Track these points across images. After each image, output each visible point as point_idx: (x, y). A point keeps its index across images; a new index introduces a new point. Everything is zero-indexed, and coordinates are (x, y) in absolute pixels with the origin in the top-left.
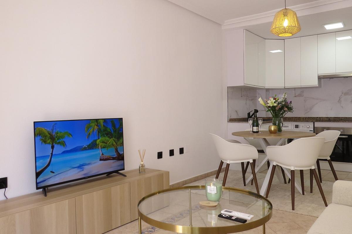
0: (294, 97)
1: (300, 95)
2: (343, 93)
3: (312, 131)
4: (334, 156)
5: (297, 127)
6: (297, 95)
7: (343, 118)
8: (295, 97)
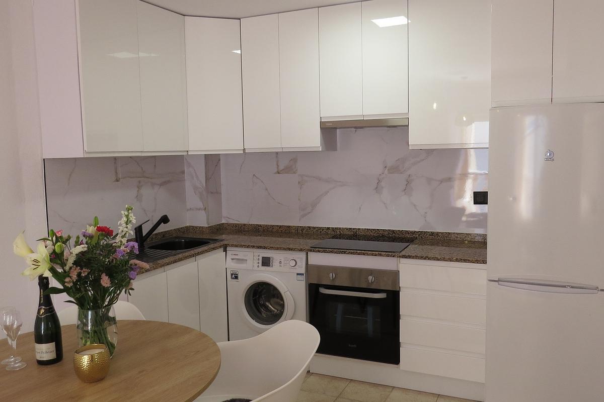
0: (276, 173)
1: (289, 170)
2: (386, 167)
3: (303, 274)
4: (355, 346)
5: (266, 262)
6: (281, 167)
7: (386, 233)
8: (279, 173)
